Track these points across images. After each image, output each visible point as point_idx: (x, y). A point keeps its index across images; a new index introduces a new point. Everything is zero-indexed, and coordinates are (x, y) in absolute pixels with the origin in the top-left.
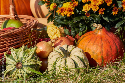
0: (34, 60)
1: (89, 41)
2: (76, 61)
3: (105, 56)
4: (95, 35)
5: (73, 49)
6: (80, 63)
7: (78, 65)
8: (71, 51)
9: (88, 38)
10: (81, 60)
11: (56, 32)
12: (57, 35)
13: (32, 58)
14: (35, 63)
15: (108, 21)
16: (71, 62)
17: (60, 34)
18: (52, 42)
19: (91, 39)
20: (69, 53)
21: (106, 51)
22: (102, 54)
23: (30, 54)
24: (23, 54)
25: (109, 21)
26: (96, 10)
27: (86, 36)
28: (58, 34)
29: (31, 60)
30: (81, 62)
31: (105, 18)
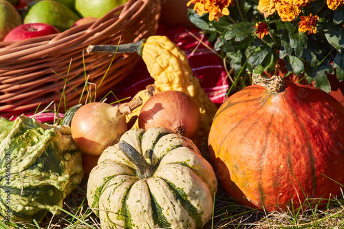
0: (38, 174)
1: (233, 126)
2: (159, 200)
3: (270, 184)
4: (258, 107)
5: (168, 151)
6: (171, 206)
7: (164, 213)
8: (164, 156)
9: (237, 114)
10: (178, 195)
11: (165, 65)
12: (168, 75)
13: (33, 165)
14: (41, 182)
15: (339, 48)
16: (138, 201)
17: (179, 72)
18: (119, 111)
19: (241, 121)
20: (157, 161)
21: (273, 170)
22: (261, 179)
23: (28, 151)
24: (5, 150)
25: (340, 51)
26: (291, 18)
27: (236, 103)
28: (171, 72)
29: (28, 171)
30: (174, 203)
31: (331, 36)
